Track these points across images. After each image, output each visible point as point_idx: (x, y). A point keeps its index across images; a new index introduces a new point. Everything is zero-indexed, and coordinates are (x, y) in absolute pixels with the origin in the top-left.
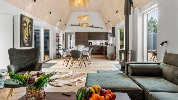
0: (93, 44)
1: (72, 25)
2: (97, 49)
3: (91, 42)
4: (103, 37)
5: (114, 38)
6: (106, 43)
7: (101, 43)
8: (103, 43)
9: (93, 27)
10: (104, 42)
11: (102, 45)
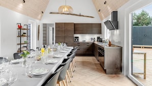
0: (81, 40)
1: (51, 13)
2: (86, 47)
3: (78, 37)
4: (95, 29)
5: (117, 32)
6: (98, 38)
7: (92, 39)
8: (94, 39)
9: (80, 15)
10: (96, 36)
11: (92, 41)
